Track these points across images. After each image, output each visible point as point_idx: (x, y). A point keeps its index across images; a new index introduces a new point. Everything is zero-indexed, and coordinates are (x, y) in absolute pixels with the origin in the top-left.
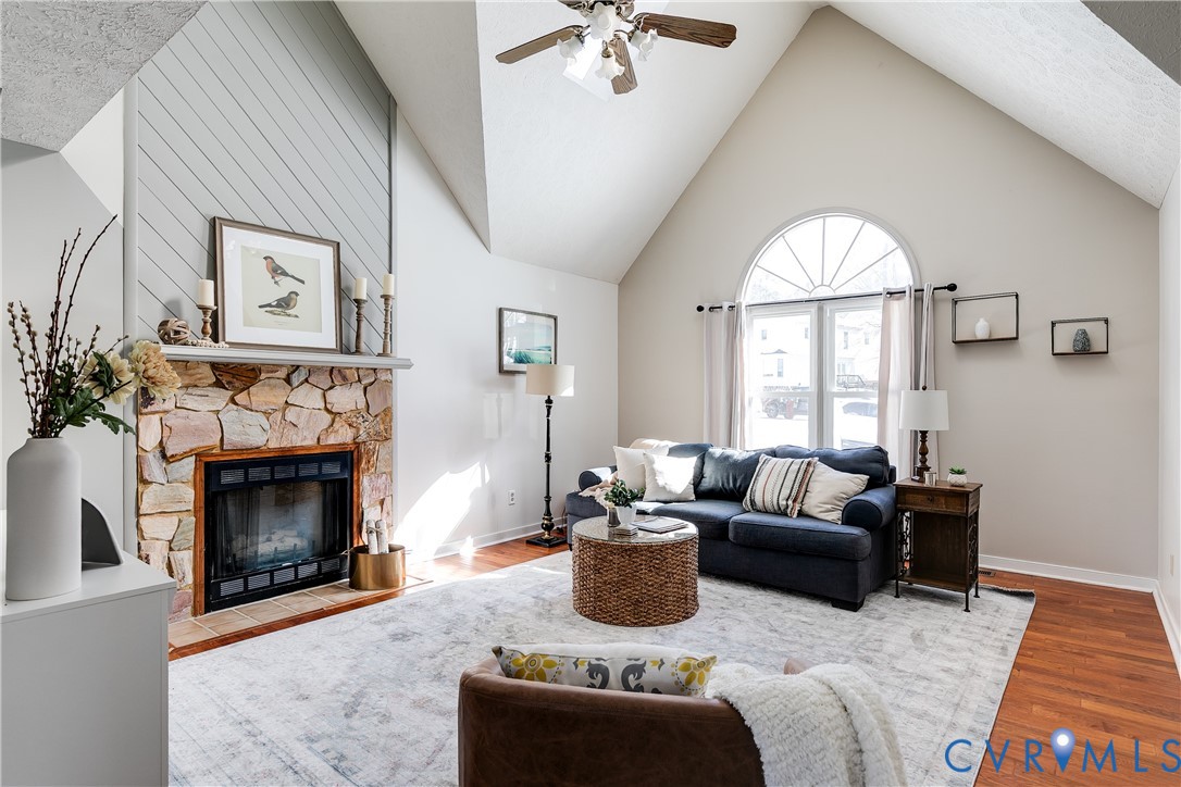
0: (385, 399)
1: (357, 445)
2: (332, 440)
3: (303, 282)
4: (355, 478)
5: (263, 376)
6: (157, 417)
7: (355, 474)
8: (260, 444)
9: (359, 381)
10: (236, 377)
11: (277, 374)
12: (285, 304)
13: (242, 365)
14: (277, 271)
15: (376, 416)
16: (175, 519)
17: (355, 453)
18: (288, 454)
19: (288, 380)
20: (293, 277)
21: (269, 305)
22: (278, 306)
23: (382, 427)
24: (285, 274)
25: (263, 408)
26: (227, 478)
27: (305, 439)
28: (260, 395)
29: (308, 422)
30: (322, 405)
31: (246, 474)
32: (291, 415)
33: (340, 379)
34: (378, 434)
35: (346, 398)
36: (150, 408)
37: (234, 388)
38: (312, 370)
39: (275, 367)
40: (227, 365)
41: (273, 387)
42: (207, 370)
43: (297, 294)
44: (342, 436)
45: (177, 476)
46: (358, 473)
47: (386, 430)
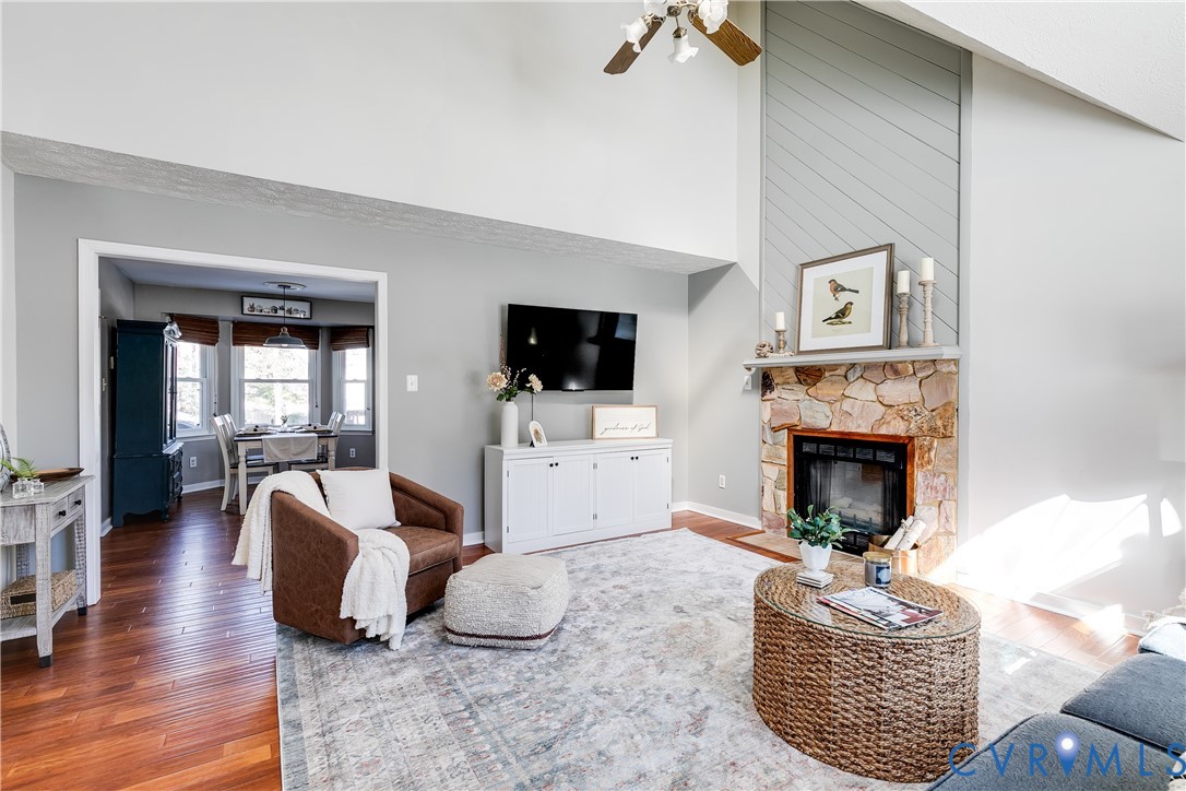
0: (946, 393)
1: (911, 439)
2: (883, 431)
3: (857, 292)
4: (909, 472)
5: (827, 374)
6: (769, 403)
7: (909, 467)
8: (824, 427)
9: (915, 373)
10: (809, 375)
11: (837, 372)
12: (841, 314)
13: (812, 367)
14: (837, 288)
15: (933, 411)
16: (776, 468)
17: (909, 447)
18: (847, 437)
19: (846, 377)
20: (850, 290)
21: (830, 318)
22: (837, 317)
23: (939, 423)
24: (844, 289)
25: (827, 399)
26: (807, 448)
27: (859, 426)
28: (824, 388)
29: (862, 412)
30: (874, 398)
31: (818, 448)
32: (847, 405)
33: (891, 373)
34: (933, 430)
35: (899, 391)
36: (765, 398)
37: (808, 384)
38: (868, 367)
39: (834, 367)
40: (803, 368)
41: (833, 383)
42: (791, 373)
43: (851, 304)
44: (896, 428)
45: (777, 441)
46: (913, 466)
47: (945, 427)
